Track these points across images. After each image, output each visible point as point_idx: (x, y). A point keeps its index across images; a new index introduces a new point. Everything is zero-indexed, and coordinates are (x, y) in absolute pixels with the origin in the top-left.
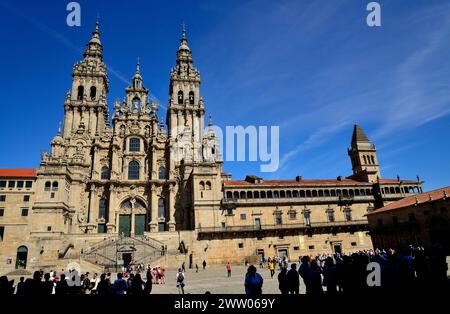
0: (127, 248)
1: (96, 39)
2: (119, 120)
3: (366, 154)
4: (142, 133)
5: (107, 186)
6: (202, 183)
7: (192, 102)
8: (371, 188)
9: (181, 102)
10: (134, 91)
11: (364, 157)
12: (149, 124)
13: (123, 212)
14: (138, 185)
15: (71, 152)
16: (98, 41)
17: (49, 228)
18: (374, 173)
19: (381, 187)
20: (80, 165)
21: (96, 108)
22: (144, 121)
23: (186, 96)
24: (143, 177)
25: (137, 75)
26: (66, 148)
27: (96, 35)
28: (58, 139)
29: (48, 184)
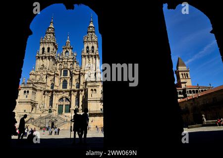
0: (54, 120)
1: (51, 26)
2: (58, 62)
3: (183, 73)
4: (69, 67)
5: (52, 92)
6: (92, 90)
7: (93, 51)
8: (182, 91)
9: (88, 52)
10: (66, 48)
11: (182, 74)
12: (72, 63)
13: (60, 104)
14: (66, 91)
15: (38, 77)
16: (52, 26)
17: (25, 111)
18: (185, 83)
19: (187, 90)
20: (41, 83)
21: (49, 57)
22: (70, 62)
23: (90, 48)
24: (69, 88)
25: (68, 41)
26: (36, 75)
27: (52, 24)
28: (33, 72)
29: (25, 92)
